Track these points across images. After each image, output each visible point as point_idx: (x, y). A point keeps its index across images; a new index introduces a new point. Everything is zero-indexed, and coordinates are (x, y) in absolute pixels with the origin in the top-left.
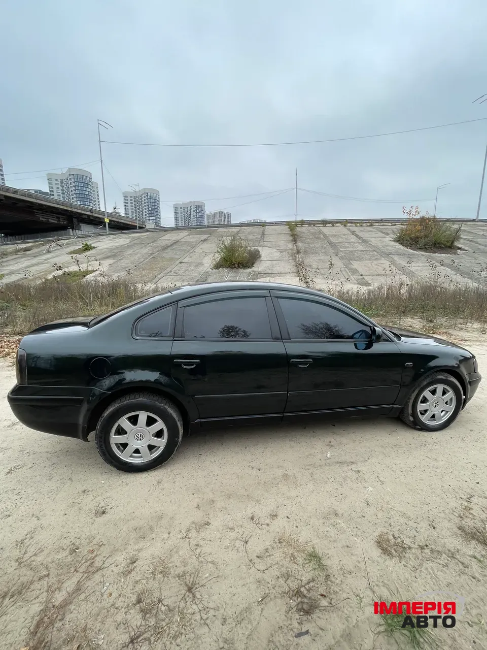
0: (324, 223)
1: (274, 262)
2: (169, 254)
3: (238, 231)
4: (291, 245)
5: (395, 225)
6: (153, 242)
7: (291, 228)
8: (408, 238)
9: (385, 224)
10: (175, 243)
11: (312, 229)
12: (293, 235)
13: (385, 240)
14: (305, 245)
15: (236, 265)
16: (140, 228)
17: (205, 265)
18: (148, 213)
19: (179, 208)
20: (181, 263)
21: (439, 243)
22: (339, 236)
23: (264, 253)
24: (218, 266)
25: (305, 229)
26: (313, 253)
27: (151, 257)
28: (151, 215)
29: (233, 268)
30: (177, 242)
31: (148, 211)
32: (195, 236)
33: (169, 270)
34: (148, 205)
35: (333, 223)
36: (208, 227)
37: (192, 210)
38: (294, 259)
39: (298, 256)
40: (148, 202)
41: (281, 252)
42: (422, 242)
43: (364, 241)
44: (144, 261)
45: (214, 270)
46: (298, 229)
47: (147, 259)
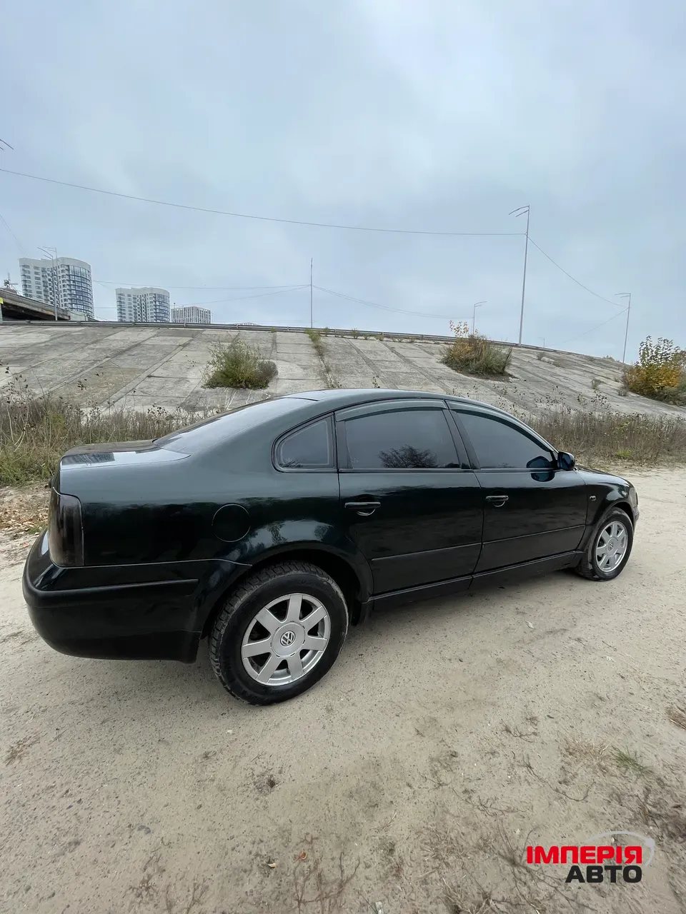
0: (355, 334)
1: (297, 381)
2: (126, 362)
3: (237, 336)
4: (316, 361)
5: (438, 344)
6: (93, 343)
7: (313, 337)
8: (457, 360)
9: (426, 341)
10: (136, 346)
11: (340, 341)
12: (317, 347)
13: (431, 360)
14: (335, 362)
15: (243, 384)
16: (60, 319)
17: (192, 381)
18: (69, 297)
19: (126, 295)
20: (149, 376)
21: (490, 368)
22: (375, 353)
23: (282, 368)
24: (213, 384)
25: (330, 340)
26: (346, 372)
27: (95, 365)
28: (74, 300)
29: (237, 388)
30: (138, 345)
31: (70, 295)
32: (169, 338)
33: (130, 386)
34: (70, 285)
35: (367, 335)
36: (187, 327)
37: (149, 301)
38: (325, 379)
39: (329, 376)
40: (69, 281)
41: (304, 369)
42: (474, 365)
43: (407, 361)
44: (81, 371)
45: (208, 390)
46: (323, 340)
47: (87, 368)
